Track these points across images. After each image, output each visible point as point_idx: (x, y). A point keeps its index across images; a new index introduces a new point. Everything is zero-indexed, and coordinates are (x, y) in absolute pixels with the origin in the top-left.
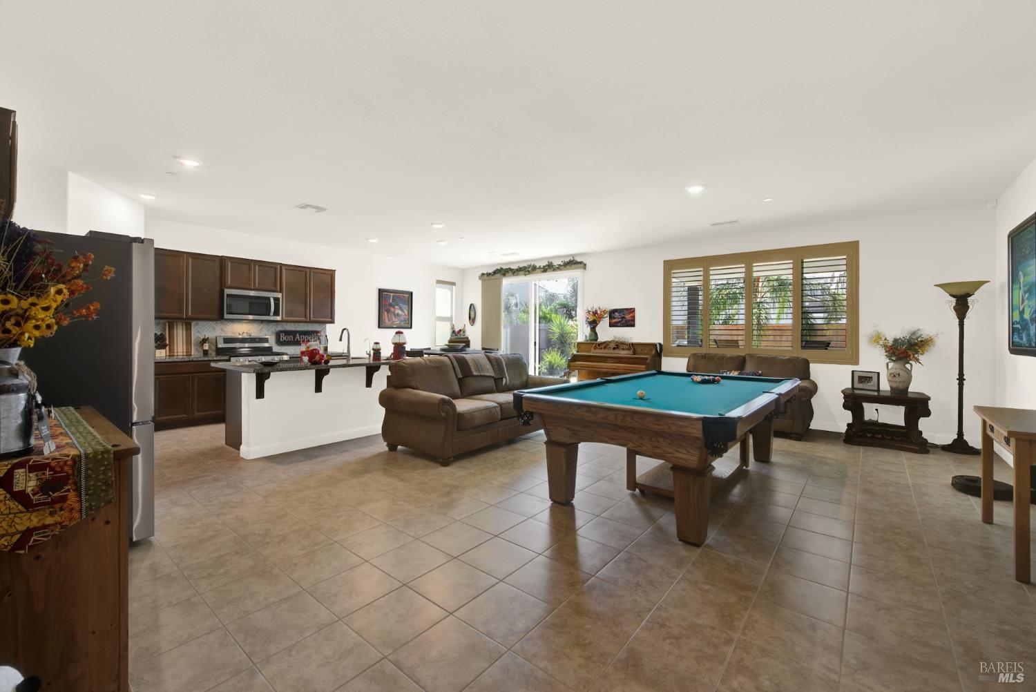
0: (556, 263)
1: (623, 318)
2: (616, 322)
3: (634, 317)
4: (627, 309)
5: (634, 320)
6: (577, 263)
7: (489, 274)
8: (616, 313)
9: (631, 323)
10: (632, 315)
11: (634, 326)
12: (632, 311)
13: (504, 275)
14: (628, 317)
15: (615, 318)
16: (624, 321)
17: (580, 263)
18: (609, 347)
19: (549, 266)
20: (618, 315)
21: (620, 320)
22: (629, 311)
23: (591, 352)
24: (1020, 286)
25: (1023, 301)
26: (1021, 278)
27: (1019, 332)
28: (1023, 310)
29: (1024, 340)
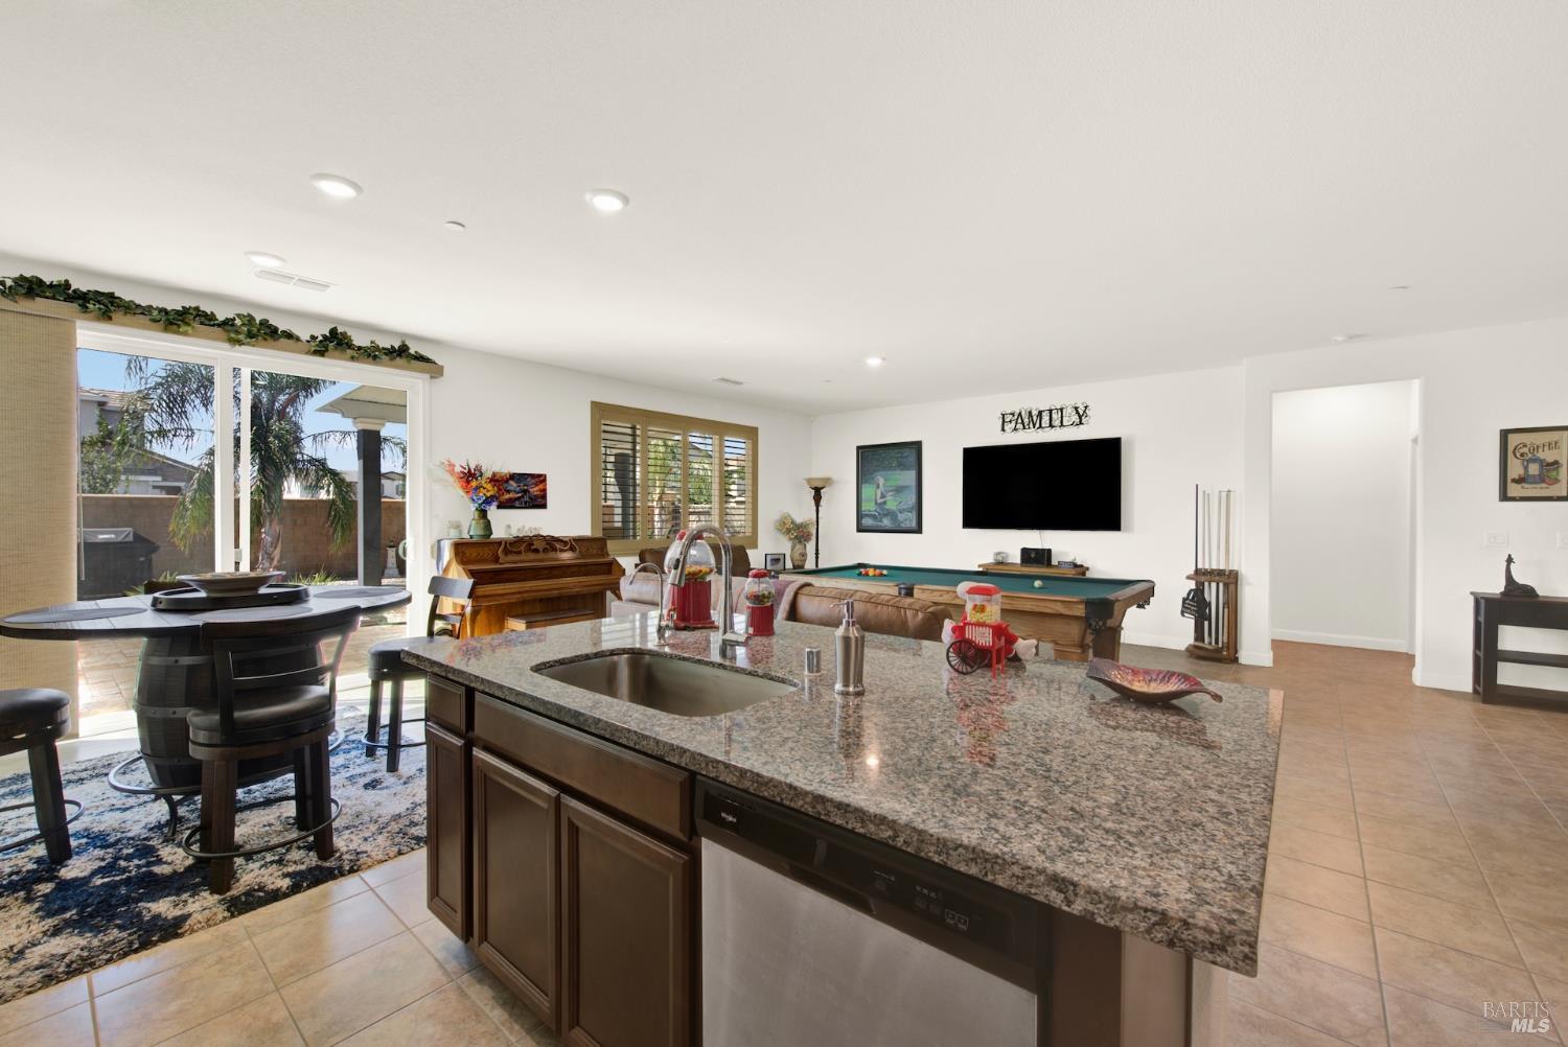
0: (360, 340)
1: (527, 491)
2: (510, 500)
3: (544, 490)
4: (532, 476)
5: (544, 497)
6: (420, 358)
8: (511, 482)
9: (539, 502)
10: (541, 486)
11: (544, 506)
12: (541, 479)
14: (535, 490)
15: (508, 492)
16: (526, 499)
17: (428, 360)
18: (533, 547)
19: (335, 342)
20: (515, 485)
21: (520, 495)
22: (537, 480)
23: (501, 561)
24: (878, 486)
25: (883, 496)
26: (881, 481)
27: (874, 517)
28: (885, 503)
29: (886, 522)
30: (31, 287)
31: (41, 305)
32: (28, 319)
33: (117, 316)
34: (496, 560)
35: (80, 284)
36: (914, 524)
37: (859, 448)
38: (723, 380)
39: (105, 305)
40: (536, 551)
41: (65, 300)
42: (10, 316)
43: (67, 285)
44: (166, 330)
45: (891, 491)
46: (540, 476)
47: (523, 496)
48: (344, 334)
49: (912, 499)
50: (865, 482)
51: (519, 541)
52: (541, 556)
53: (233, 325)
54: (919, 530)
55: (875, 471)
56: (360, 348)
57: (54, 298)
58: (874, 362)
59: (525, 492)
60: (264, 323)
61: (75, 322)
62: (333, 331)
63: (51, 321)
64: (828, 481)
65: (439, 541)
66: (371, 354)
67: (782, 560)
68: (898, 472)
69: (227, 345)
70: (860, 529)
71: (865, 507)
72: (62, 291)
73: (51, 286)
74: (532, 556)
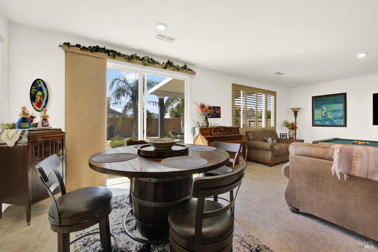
3: (220, 112)
4: (217, 107)
5: (220, 114)
6: (189, 70)
7: (84, 48)
9: (219, 116)
10: (219, 111)
12: (219, 108)
13: (114, 57)
14: (217, 112)
16: (215, 115)
17: (191, 70)
18: (220, 130)
19: (169, 65)
20: (213, 110)
21: (214, 113)
22: (218, 108)
23: (213, 134)
24: (323, 110)
25: (325, 113)
26: (325, 108)
27: (321, 121)
28: (327, 116)
29: (327, 123)
30: (97, 49)
31: (99, 54)
32: (96, 59)
33: (117, 57)
34: (211, 134)
35: (108, 48)
36: (342, 123)
37: (313, 97)
38: (278, 73)
39: (114, 54)
40: (221, 131)
41: (104, 53)
42: (91, 58)
43: (105, 49)
44: (128, 61)
45: (330, 112)
46: (219, 107)
47: (214, 114)
48: (171, 62)
49: (341, 114)
50: (316, 109)
51: (217, 128)
52: (223, 133)
53: (144, 60)
54: (345, 125)
55: (321, 105)
56: (175, 66)
57: (102, 52)
58: (362, 56)
59: (215, 112)
60: (151, 59)
61: (106, 59)
62: (169, 62)
63: (101, 59)
64: (299, 109)
65: (194, 128)
66: (177, 69)
67: (286, 136)
68: (333, 105)
69: (142, 66)
70: (313, 125)
71: (316, 118)
72: (104, 50)
73: (101, 49)
74: (220, 133)
